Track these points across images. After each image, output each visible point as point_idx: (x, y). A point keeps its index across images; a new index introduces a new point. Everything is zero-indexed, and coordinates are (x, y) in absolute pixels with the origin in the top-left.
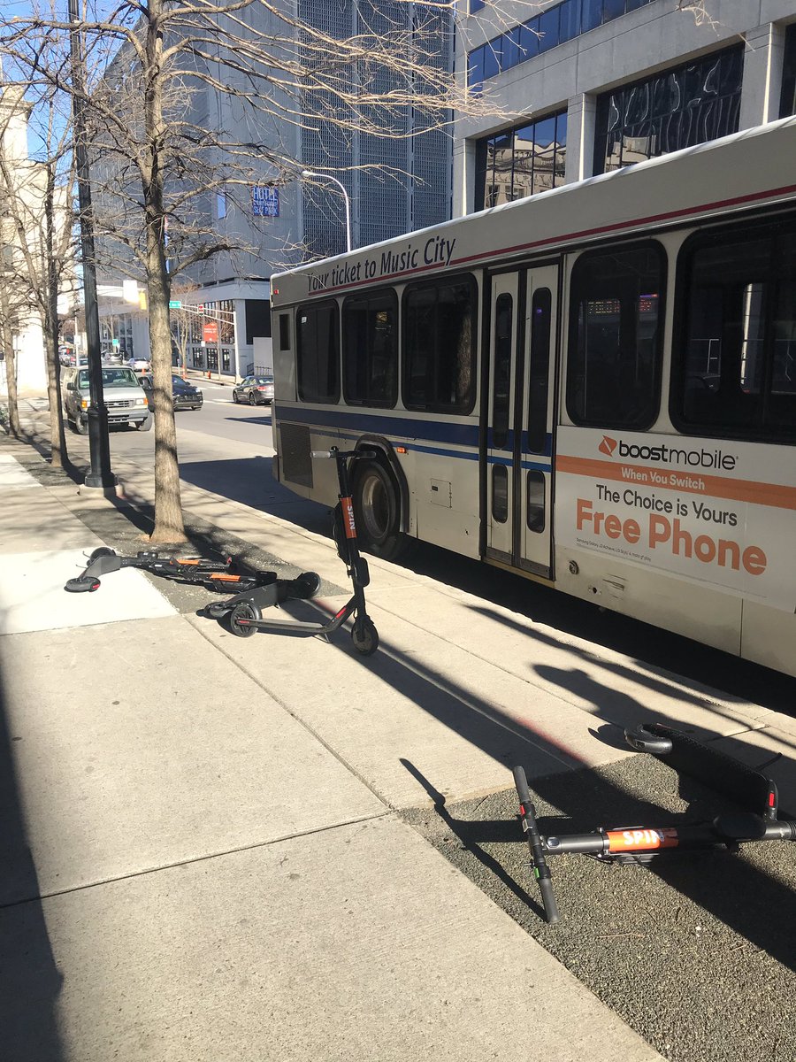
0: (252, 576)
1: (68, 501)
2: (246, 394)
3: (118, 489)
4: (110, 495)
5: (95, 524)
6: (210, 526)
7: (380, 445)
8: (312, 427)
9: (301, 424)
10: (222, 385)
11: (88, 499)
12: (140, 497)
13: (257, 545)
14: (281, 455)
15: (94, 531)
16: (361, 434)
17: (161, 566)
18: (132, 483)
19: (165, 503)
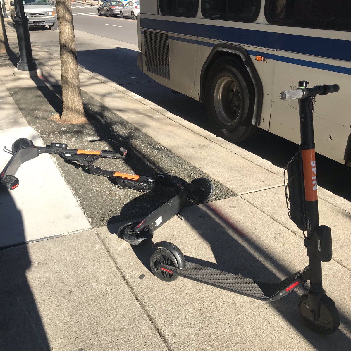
0: (150, 176)
1: (6, 80)
2: (105, 10)
3: (39, 72)
4: (34, 77)
5: (22, 101)
6: (100, 105)
7: (237, 53)
8: (170, 34)
9: (162, 32)
10: (92, 5)
11: (20, 79)
12: (52, 77)
13: (137, 126)
14: (144, 53)
15: (21, 109)
16: (216, 42)
17: (70, 155)
18: (48, 65)
19: (70, 94)
